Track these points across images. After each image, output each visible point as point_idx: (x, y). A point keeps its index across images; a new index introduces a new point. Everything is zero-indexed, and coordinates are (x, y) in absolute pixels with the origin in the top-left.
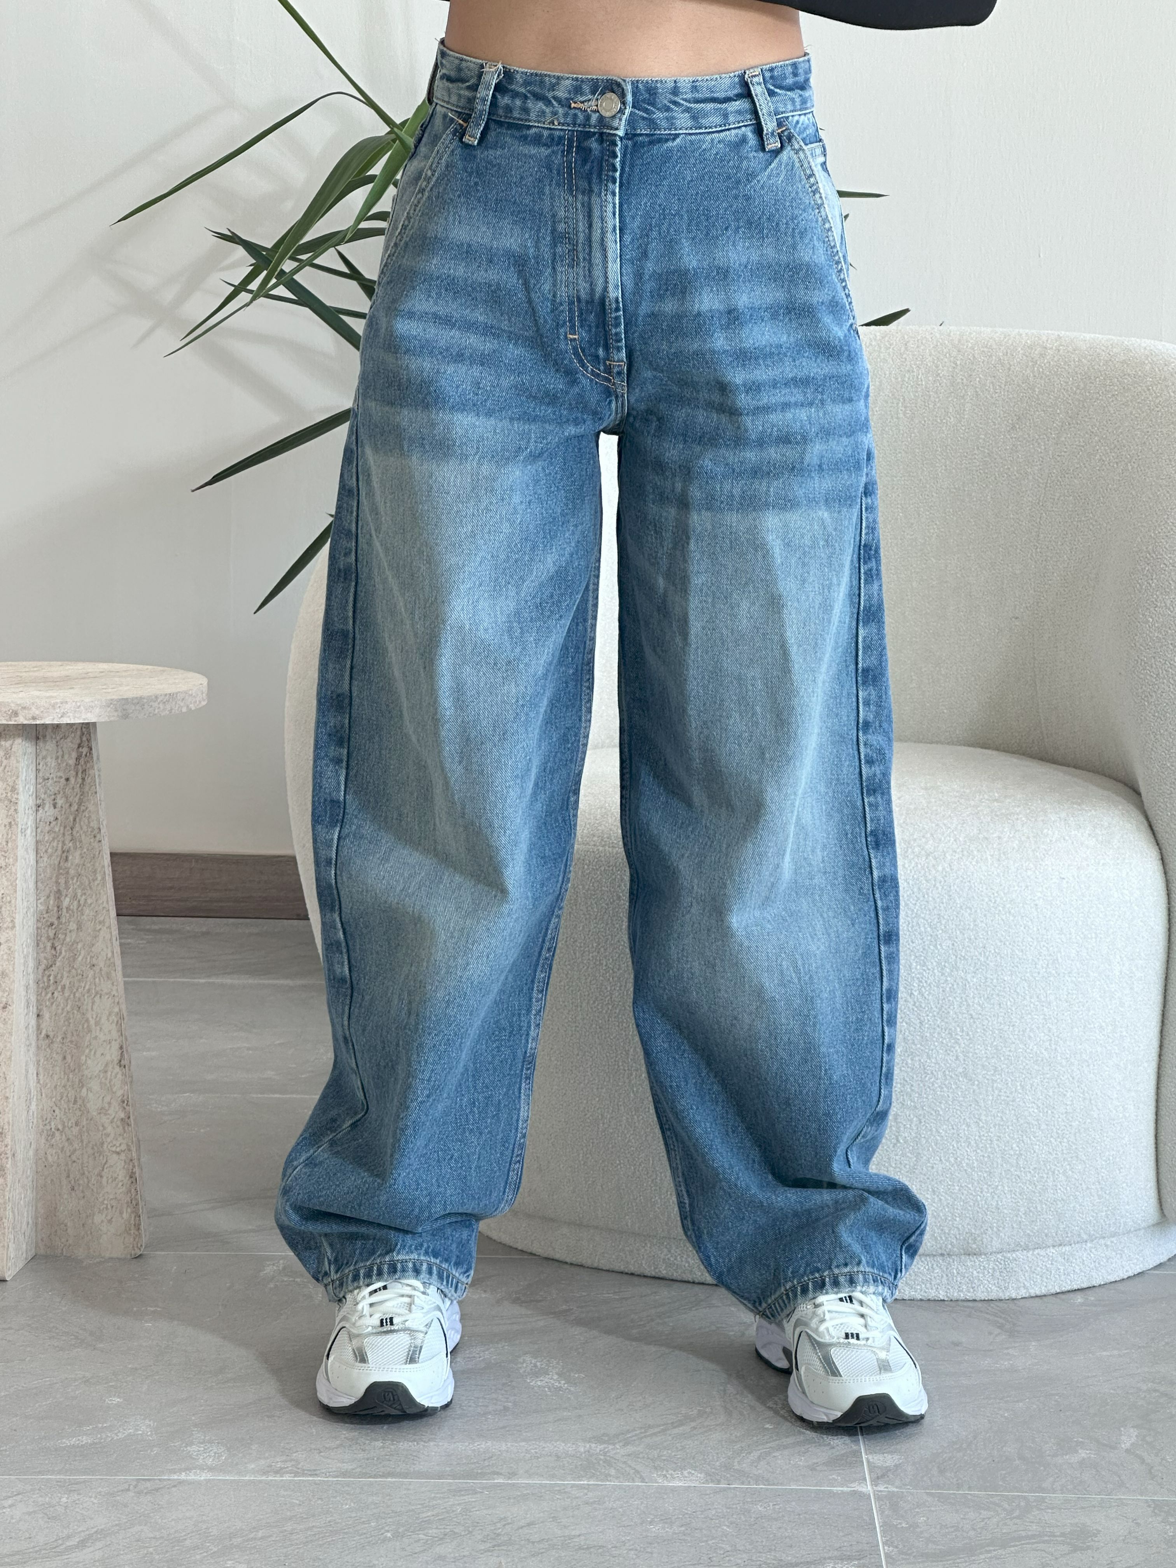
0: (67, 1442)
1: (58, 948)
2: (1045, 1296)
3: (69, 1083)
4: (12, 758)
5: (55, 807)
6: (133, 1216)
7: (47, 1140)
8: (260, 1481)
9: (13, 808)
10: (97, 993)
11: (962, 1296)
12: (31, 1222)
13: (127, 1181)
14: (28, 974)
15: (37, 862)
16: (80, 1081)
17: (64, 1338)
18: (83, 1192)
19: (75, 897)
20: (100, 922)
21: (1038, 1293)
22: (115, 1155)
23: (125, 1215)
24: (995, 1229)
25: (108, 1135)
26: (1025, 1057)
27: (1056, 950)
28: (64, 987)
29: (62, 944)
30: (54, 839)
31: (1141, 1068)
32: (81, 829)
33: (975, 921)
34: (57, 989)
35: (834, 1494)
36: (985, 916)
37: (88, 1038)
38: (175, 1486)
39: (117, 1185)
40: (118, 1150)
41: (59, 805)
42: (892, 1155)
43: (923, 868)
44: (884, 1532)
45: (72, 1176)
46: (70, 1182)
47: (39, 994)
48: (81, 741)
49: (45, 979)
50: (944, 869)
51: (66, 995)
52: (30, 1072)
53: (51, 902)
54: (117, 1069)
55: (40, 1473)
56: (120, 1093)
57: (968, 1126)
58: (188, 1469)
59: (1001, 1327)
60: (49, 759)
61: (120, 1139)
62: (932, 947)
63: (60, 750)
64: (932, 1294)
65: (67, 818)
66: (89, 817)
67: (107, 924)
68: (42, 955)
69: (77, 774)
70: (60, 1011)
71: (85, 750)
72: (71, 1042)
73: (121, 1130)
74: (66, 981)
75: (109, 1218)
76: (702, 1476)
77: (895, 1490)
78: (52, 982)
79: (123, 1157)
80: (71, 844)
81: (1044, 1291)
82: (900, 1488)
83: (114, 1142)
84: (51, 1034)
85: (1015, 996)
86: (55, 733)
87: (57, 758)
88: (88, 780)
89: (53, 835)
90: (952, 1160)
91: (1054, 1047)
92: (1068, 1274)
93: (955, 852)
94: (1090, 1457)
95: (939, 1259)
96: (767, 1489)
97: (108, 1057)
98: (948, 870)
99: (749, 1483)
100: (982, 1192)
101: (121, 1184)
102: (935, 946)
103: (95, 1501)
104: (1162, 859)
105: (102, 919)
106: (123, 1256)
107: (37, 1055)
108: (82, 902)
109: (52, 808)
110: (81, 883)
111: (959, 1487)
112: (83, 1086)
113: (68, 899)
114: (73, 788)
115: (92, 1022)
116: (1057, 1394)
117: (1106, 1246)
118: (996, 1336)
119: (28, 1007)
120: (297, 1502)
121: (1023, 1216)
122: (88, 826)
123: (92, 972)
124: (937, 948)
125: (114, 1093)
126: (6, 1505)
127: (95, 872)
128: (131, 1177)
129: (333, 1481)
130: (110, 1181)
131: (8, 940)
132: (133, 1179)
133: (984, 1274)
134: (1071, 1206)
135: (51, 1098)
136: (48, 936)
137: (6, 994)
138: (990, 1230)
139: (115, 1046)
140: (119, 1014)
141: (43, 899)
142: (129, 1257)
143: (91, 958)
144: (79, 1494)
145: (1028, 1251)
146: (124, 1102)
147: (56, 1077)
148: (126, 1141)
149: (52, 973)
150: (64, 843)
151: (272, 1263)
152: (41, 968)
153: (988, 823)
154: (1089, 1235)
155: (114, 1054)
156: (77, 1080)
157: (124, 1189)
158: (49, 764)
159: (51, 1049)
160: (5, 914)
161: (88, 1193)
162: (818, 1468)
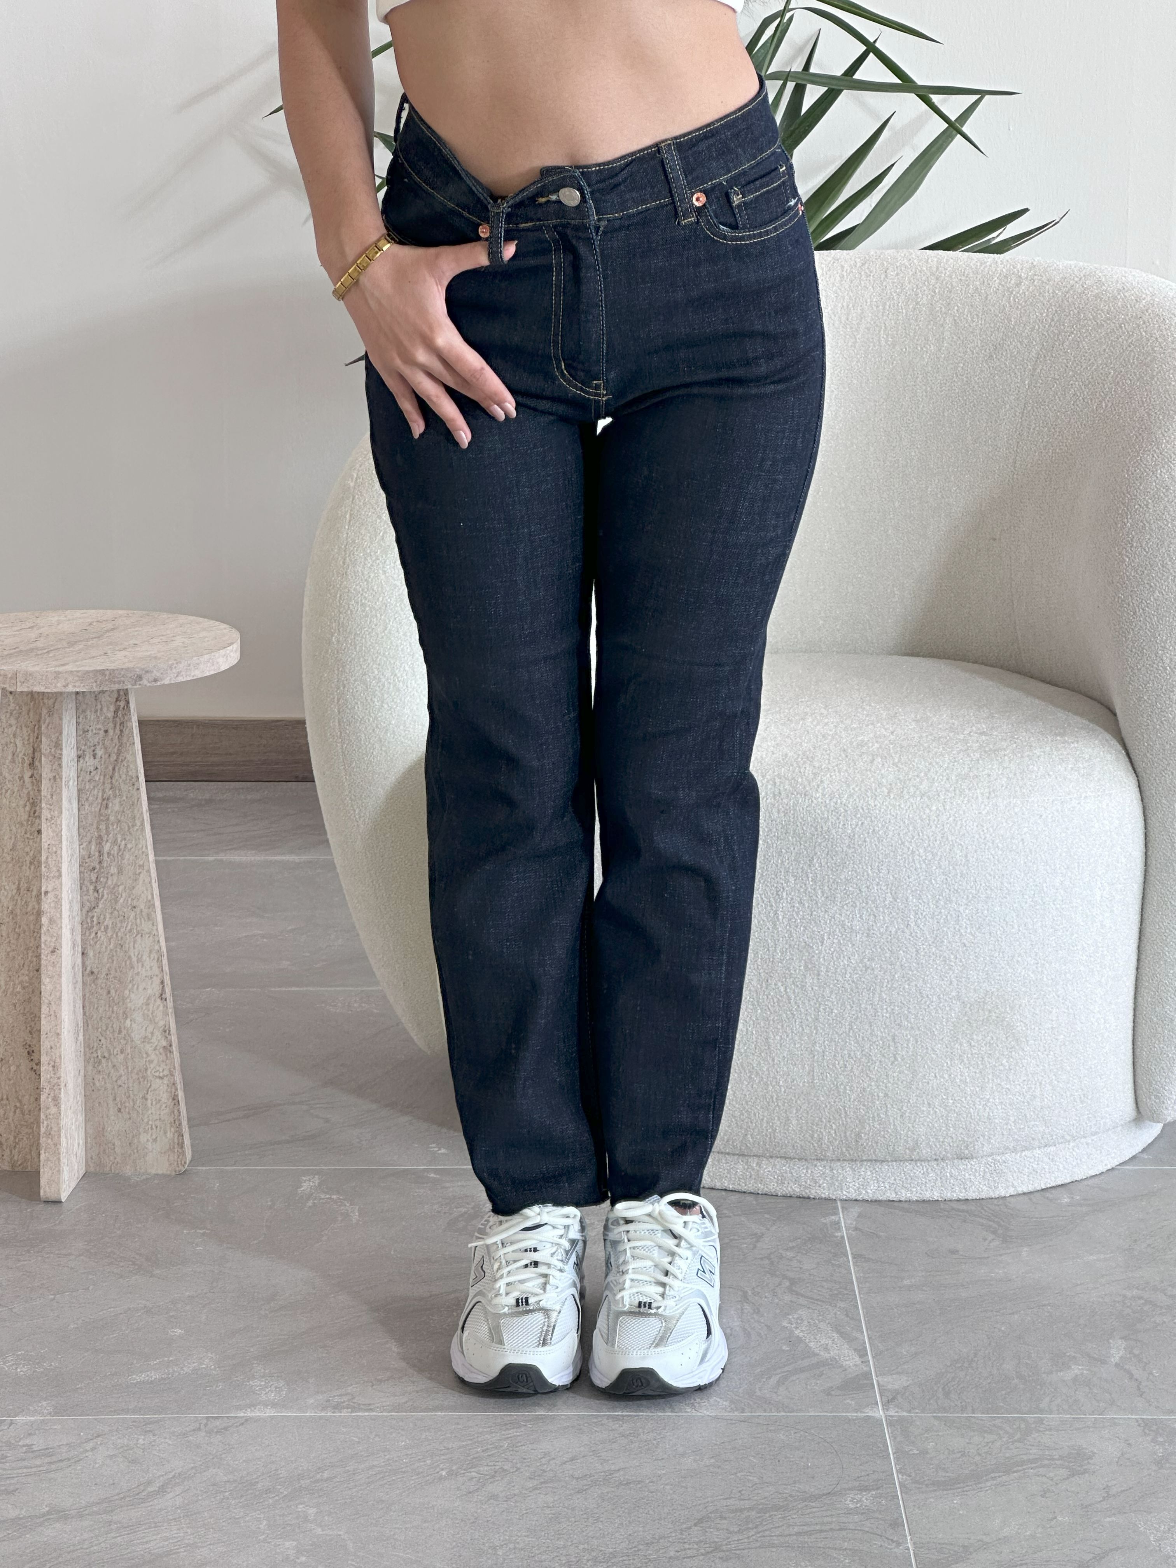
0: (138, 1378)
1: (100, 891)
2: (1031, 1193)
3: (114, 1015)
4: (55, 715)
5: (95, 758)
6: (176, 1135)
7: (94, 1067)
8: (321, 1418)
9: (56, 763)
10: (138, 933)
11: (955, 1196)
12: (81, 1142)
13: (170, 1103)
14: (74, 918)
15: (79, 809)
16: (124, 1013)
17: (122, 1264)
18: (129, 1113)
19: (115, 842)
20: (140, 866)
21: (1025, 1190)
22: (158, 1080)
23: (169, 1135)
24: (986, 1137)
25: (151, 1062)
26: (1014, 981)
27: (1042, 880)
28: (106, 928)
29: (104, 887)
30: (94, 787)
31: (1121, 982)
32: (120, 777)
33: (966, 857)
34: (100, 929)
35: (850, 1420)
36: (976, 851)
37: (130, 974)
38: (242, 1424)
39: (161, 1106)
40: (161, 1075)
41: (98, 756)
42: (890, 1073)
43: (917, 808)
44: (897, 1459)
45: (118, 1099)
46: (117, 1104)
47: (83, 934)
48: (119, 695)
49: (89, 921)
50: (937, 809)
51: (109, 934)
52: (77, 1005)
53: (93, 847)
54: (159, 1001)
55: (116, 1412)
56: (161, 1023)
57: (961, 1045)
58: (252, 1406)
59: (994, 1232)
60: (88, 713)
61: (163, 1065)
63: (99, 704)
64: (927, 1195)
65: (107, 768)
66: (128, 766)
67: (146, 868)
68: (85, 898)
69: (115, 727)
70: (103, 949)
71: (122, 704)
72: (115, 977)
73: (163, 1057)
74: (108, 922)
75: (154, 1137)
76: (727, 1403)
77: (905, 1414)
78: (95, 923)
79: (166, 1081)
80: (110, 792)
81: (1031, 1189)
82: (910, 1412)
83: (158, 1068)
84: (96, 971)
85: (1004, 925)
87: (96, 713)
88: (126, 732)
89: (93, 784)
90: (946, 1076)
92: (1053, 1173)
94: (1082, 1374)
95: (934, 1164)
96: (787, 1417)
97: (149, 991)
98: (941, 809)
99: (771, 1411)
100: (974, 1105)
101: (164, 1106)
102: (930, 881)
103: (170, 1442)
104: (1139, 786)
105: (141, 863)
106: (168, 1173)
107: (84, 989)
108: (122, 847)
109: (92, 758)
110: (121, 829)
111: (963, 1409)
112: (126, 1018)
113: (108, 844)
114: (112, 742)
115: (134, 959)
116: (1049, 1305)
117: (1087, 1144)
118: (990, 1242)
119: (74, 948)
120: (357, 1440)
121: (1013, 1124)
122: (127, 777)
123: (133, 914)
124: (932, 883)
125: (157, 1024)
126: (88, 1448)
127: (134, 818)
128: (174, 1099)
129: (387, 1416)
130: (154, 1103)
131: (54, 889)
132: (176, 1101)
133: (975, 1176)
134: (1056, 1112)
135: (97, 1029)
136: (91, 880)
137: (54, 939)
138: (981, 1137)
139: (157, 981)
140: (159, 951)
141: (85, 844)
142: (174, 1173)
143: (133, 899)
144: (154, 1435)
145: (1016, 1154)
146: (166, 1031)
147: (101, 1010)
148: (168, 1067)
149: (95, 914)
150: (104, 791)
151: (308, 1178)
152: (86, 909)
153: (978, 760)
154: (1073, 1136)
155: (156, 988)
156: (121, 1012)
157: (167, 1110)
158: (89, 717)
159: (96, 985)
160: (51, 862)
161: (134, 1115)
162: (833, 1393)
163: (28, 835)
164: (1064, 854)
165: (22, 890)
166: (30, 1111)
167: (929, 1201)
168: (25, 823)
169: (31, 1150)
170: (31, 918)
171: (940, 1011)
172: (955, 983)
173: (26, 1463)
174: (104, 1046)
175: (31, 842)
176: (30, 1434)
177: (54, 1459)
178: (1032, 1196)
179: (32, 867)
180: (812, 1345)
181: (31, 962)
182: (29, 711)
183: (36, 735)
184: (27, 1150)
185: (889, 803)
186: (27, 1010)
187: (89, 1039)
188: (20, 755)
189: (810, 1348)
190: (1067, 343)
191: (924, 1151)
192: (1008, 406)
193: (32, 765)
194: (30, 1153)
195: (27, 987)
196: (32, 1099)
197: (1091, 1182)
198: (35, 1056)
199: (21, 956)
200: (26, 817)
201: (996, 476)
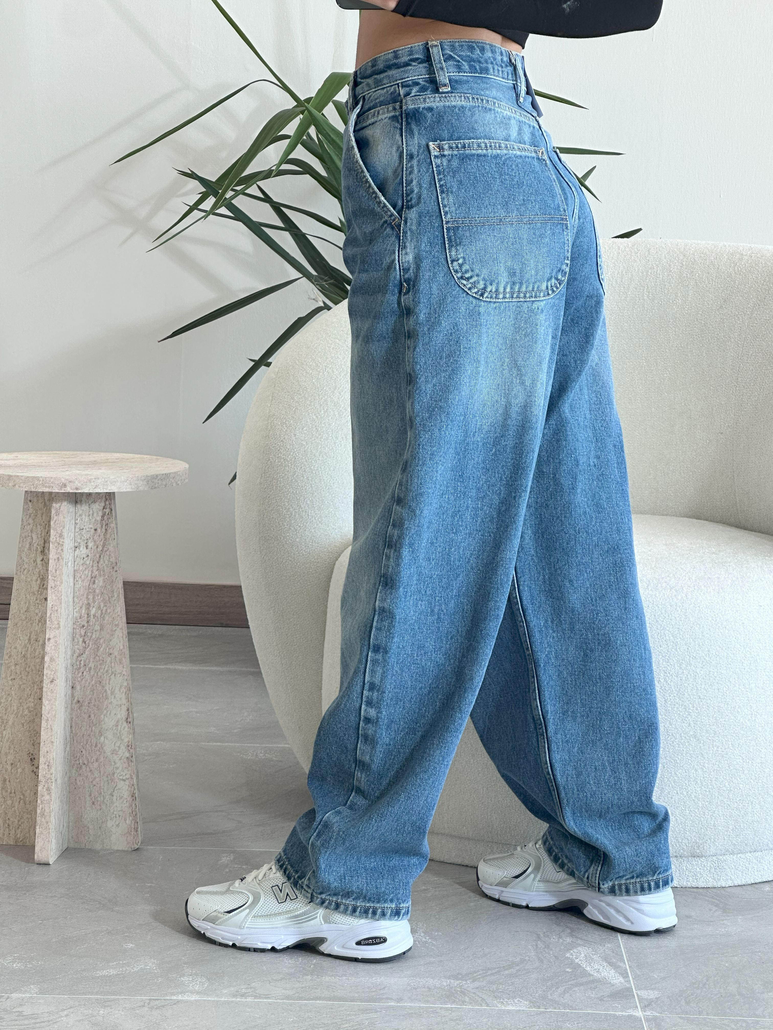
0: (99, 973)
1: (87, 642)
2: (744, 885)
3: (92, 733)
4: (60, 515)
5: (87, 548)
6: (133, 822)
7: (77, 771)
8: (232, 1002)
9: (60, 548)
10: (112, 673)
11: (689, 885)
12: (65, 825)
13: (130, 799)
14: (67, 660)
15: (74, 584)
16: (100, 732)
17: (92, 903)
18: (100, 806)
19: (99, 608)
20: (116, 625)
21: (740, 883)
22: (122, 782)
23: (128, 822)
24: (712, 840)
25: (117, 768)
26: (735, 725)
27: (756, 654)
28: (90, 669)
29: (90, 640)
30: (86, 569)
32: (104, 562)
33: (702, 633)
34: (85, 669)
35: (617, 1017)
37: (106, 703)
38: (175, 1004)
39: (123, 801)
40: (124, 778)
41: (90, 547)
45: (93, 795)
46: (91, 799)
47: (73, 673)
48: (105, 504)
49: (78, 663)
51: (92, 674)
52: (66, 724)
53: (83, 611)
54: (125, 724)
55: (84, 994)
56: (126, 740)
58: (182, 993)
59: (717, 906)
60: (84, 516)
61: (126, 771)
62: (673, 650)
63: (91, 510)
65: (95, 555)
66: (110, 555)
67: (120, 627)
68: (76, 647)
69: (102, 527)
70: (87, 684)
71: (108, 511)
72: (94, 705)
73: (126, 765)
74: (92, 665)
75: (117, 823)
76: (527, 1003)
77: (658, 1014)
78: (82, 665)
79: (127, 782)
80: (97, 573)
81: (743, 883)
82: (661, 1013)
83: (122, 773)
84: (81, 700)
85: (729, 684)
86: (88, 499)
87: (89, 515)
88: (109, 531)
89: (85, 566)
93: (690, 587)
96: (572, 1013)
97: (119, 716)
98: (685, 598)
99: (559, 1009)
100: (704, 815)
101: (125, 801)
102: (676, 650)
103: (123, 1013)
105: (117, 623)
106: (126, 849)
107: (71, 714)
108: (104, 611)
109: (85, 548)
110: (104, 599)
111: (700, 1013)
112: (101, 735)
113: (94, 609)
114: (99, 536)
115: (109, 692)
116: (759, 952)
118: (715, 912)
119: (66, 681)
120: (258, 1016)
121: (731, 832)
122: (109, 561)
123: (110, 659)
125: (122, 740)
126: (63, 1015)
127: (113, 592)
128: (133, 796)
129: (280, 1003)
130: (118, 798)
131: (55, 637)
132: (134, 798)
133: (703, 870)
135: (80, 743)
136: (81, 634)
137: (53, 673)
138: (709, 840)
139: (124, 708)
140: (127, 687)
141: (77, 609)
142: (130, 849)
143: (109, 649)
144: (111, 1008)
145: (734, 855)
146: (129, 746)
147: (83, 729)
148: (129, 772)
149: (83, 659)
150: (92, 572)
151: (226, 855)
152: (75, 655)
153: (711, 568)
155: (123, 714)
156: (98, 731)
157: (127, 804)
158: (84, 519)
159: (81, 710)
160: (54, 618)
161: (104, 807)
162: (604, 999)
163: (38, 601)
165: (32, 640)
166: (30, 802)
168: (36, 593)
169: (29, 831)
170: (38, 660)
173: (17, 1022)
174: (84, 756)
175: (40, 606)
176: (21, 1005)
177: (38, 1021)
179: (40, 624)
180: (588, 969)
181: (36, 693)
182: (42, 514)
183: (46, 530)
184: (27, 830)
186: (31, 728)
187: (74, 751)
188: (35, 545)
189: (587, 971)
193: (43, 552)
195: (32, 711)
196: (32, 793)
198: (35, 762)
199: (29, 688)
200: (37, 588)
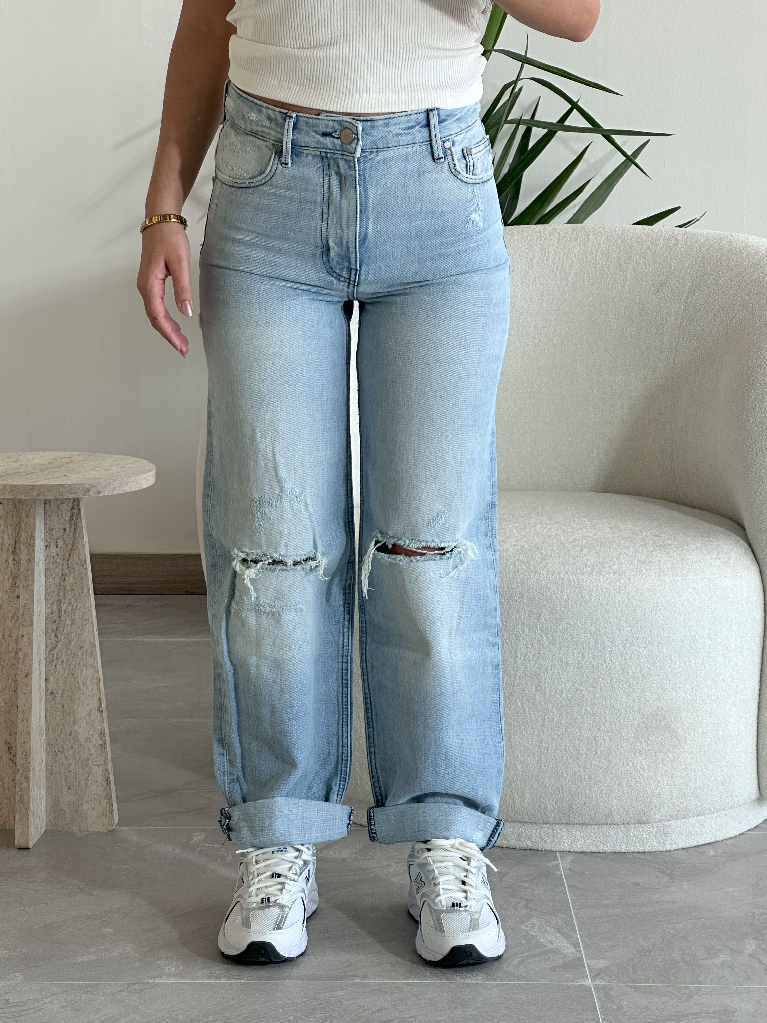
0: (80, 959)
1: (59, 637)
2: (688, 848)
3: (67, 722)
4: (30, 517)
5: (57, 547)
6: (108, 805)
7: (53, 758)
8: (206, 984)
9: (31, 549)
10: (84, 665)
11: (636, 850)
12: (43, 810)
13: (104, 783)
14: (41, 654)
15: (46, 581)
16: (73, 721)
17: (70, 888)
18: (76, 790)
19: (70, 604)
20: (86, 619)
21: (684, 846)
22: (96, 767)
23: (103, 805)
24: (658, 808)
25: (91, 755)
26: (677, 700)
27: (695, 633)
28: (63, 662)
29: (62, 634)
30: (56, 567)
31: (749, 704)
32: (74, 560)
34: (58, 663)
35: (569, 987)
36: (651, 612)
37: (78, 694)
38: (152, 987)
39: (97, 786)
40: (98, 764)
41: (59, 546)
42: (593, 762)
43: (611, 582)
44: (602, 1012)
45: (68, 780)
46: (67, 784)
47: (47, 666)
48: (73, 505)
49: (51, 657)
50: (625, 582)
51: (64, 666)
52: (42, 716)
53: (55, 607)
54: (97, 712)
55: (66, 980)
56: (99, 728)
57: (641, 743)
58: (160, 976)
59: (664, 872)
60: (53, 517)
61: (100, 757)
63: (59, 510)
64: (618, 849)
65: (65, 554)
66: (79, 553)
67: (90, 621)
68: (49, 641)
69: (71, 526)
70: (60, 677)
71: (76, 511)
72: (68, 696)
73: (100, 751)
74: (64, 658)
75: (93, 806)
76: (484, 976)
77: (606, 983)
78: (55, 658)
79: (101, 768)
80: (67, 571)
81: (687, 846)
82: (610, 982)
84: (54, 692)
85: (670, 662)
87: (58, 516)
88: (78, 530)
89: (55, 565)
90: (630, 764)
91: (694, 693)
92: (703, 835)
93: (632, 571)
94: (727, 960)
95: (622, 827)
96: (526, 984)
97: (91, 706)
98: (627, 582)
100: (649, 785)
101: (100, 785)
102: (620, 631)
103: (103, 998)
104: (760, 572)
105: (87, 617)
106: (102, 831)
107: (46, 705)
108: (74, 607)
109: (55, 548)
110: (74, 595)
111: (646, 981)
112: (75, 724)
113: (65, 605)
114: (68, 535)
115: (81, 683)
116: (703, 918)
117: (726, 815)
118: (661, 879)
119: (40, 675)
120: (231, 997)
121: (675, 799)
122: (78, 559)
123: (81, 652)
124: (621, 632)
125: (96, 728)
126: (47, 1002)
127: (83, 588)
128: (107, 780)
129: (252, 983)
130: (93, 783)
131: (28, 634)
132: (108, 782)
133: (650, 835)
134: (705, 791)
135: (55, 731)
136: (53, 629)
137: (27, 668)
138: (654, 808)
139: (96, 698)
140: (98, 678)
141: (49, 605)
142: (106, 831)
143: (81, 642)
144: (93, 994)
145: (678, 820)
146: (102, 734)
147: (58, 719)
148: (103, 758)
149: (55, 653)
150: (63, 570)
151: (197, 834)
152: (49, 648)
153: (652, 551)
154: (716, 809)
155: (96, 704)
157: (102, 788)
158: (53, 519)
159: (55, 701)
160: (26, 616)
161: (79, 791)
162: (557, 970)
163: (11, 599)
164: (710, 615)
165: (6, 636)
166: (8, 788)
167: (619, 853)
168: (8, 591)
169: (9, 815)
170: (11, 655)
171: (627, 720)
172: (637, 701)
173: (5, 1010)
174: (59, 744)
175: (12, 603)
176: (7, 993)
177: (24, 1008)
178: (689, 850)
179: (13, 620)
180: (542, 940)
181: (11, 685)
182: (13, 515)
183: (17, 531)
184: (6, 815)
185: (592, 578)
186: (8, 719)
187: (49, 739)
188: (7, 545)
189: (540, 942)
190: (709, 281)
191: (615, 818)
192: (669, 324)
193: (14, 552)
194: (9, 817)
195: (8, 702)
196: (11, 780)
197: (728, 842)
198: (13, 751)
199: (5, 681)
200: (10, 587)
201: (662, 371)
